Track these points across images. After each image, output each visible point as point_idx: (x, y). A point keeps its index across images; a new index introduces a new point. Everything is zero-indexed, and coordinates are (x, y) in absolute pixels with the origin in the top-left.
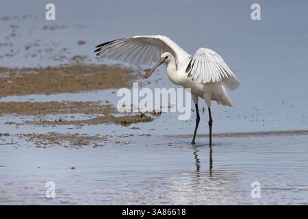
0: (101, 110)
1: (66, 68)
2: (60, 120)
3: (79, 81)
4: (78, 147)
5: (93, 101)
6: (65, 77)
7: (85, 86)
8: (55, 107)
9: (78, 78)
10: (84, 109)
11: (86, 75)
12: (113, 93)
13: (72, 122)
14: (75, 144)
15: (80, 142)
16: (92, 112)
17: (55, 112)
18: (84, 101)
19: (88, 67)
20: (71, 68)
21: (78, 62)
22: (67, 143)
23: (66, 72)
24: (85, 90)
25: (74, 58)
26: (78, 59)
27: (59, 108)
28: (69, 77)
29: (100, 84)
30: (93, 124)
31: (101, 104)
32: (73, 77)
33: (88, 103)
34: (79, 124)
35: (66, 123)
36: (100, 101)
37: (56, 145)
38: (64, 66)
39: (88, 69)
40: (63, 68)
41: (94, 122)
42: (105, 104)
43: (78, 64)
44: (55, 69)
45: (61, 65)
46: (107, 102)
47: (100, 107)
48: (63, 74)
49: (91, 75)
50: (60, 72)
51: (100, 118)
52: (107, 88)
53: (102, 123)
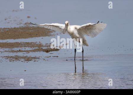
0: (37, 46)
1: (22, 28)
2: (20, 50)
3: (28, 33)
4: (27, 61)
5: (33, 42)
6: (22, 32)
7: (30, 35)
8: (18, 45)
9: (27, 32)
10: (30, 45)
11: (31, 31)
12: (42, 38)
13: (25, 51)
14: (26, 61)
15: (28, 59)
16: (33, 46)
17: (17, 47)
18: (30, 42)
19: (31, 27)
20: (24, 28)
21: (27, 25)
22: (23, 60)
23: (22, 30)
24: (30, 37)
25: (26, 24)
26: (27, 24)
27: (19, 45)
28: (23, 32)
29: (37, 35)
30: (34, 52)
31: (37, 43)
32: (25, 32)
33: (32, 43)
34: (28, 52)
35: (22, 51)
36: (36, 42)
37: (18, 61)
38: (21, 27)
39: (31, 28)
40: (21, 28)
41: (34, 51)
42: (39, 43)
43: (27, 26)
44: (17, 28)
45: (20, 27)
46: (40, 42)
47: (37, 44)
48: (21, 31)
49: (32, 31)
50: (20, 30)
51: (37, 49)
52: (40, 36)
53: (37, 51)
